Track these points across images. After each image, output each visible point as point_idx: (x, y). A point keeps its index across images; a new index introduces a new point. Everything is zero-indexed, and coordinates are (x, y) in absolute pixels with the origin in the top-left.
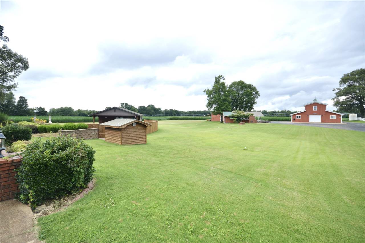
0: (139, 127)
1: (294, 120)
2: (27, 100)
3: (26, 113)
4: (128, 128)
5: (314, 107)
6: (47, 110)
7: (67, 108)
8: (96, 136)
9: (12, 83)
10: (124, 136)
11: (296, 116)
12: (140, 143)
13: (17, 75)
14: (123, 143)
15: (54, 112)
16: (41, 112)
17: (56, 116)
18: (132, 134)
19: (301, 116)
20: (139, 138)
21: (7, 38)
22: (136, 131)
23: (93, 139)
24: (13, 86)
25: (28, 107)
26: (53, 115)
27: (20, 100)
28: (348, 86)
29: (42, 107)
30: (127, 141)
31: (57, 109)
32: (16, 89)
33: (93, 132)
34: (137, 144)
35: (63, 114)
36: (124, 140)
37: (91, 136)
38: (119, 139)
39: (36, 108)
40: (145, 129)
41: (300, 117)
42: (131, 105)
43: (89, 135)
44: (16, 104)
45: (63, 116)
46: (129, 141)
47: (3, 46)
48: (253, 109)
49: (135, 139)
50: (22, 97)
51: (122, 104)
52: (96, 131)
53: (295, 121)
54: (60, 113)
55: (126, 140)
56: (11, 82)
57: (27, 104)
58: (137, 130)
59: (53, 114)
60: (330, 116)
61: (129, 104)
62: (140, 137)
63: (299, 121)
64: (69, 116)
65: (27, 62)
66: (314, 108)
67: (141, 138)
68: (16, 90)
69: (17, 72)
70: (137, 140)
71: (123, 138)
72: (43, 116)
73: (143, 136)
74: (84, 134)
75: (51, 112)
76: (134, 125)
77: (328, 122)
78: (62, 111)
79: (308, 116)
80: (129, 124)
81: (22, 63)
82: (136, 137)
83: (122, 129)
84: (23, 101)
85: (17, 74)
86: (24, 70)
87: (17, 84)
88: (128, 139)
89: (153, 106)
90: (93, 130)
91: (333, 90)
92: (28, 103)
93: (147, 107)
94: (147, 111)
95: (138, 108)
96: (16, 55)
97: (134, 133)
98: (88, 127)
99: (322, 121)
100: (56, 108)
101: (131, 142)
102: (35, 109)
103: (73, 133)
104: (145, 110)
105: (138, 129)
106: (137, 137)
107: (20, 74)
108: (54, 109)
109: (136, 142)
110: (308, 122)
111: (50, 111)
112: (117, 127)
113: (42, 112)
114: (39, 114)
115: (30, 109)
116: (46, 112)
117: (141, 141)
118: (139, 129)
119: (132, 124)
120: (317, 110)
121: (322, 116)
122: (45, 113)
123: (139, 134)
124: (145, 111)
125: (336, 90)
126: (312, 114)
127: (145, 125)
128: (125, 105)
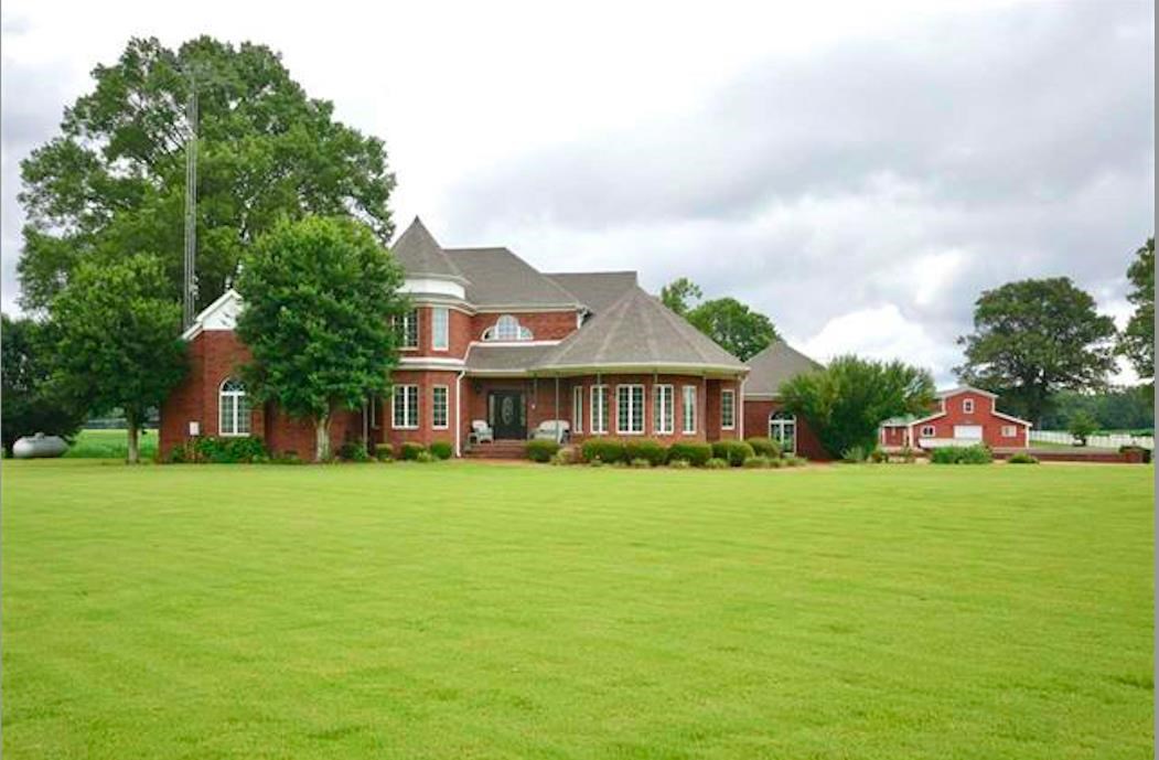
1: (918, 440)
5: (965, 404)
11: (923, 428)
19: (934, 428)
41: (931, 433)
60: (1002, 427)
66: (965, 407)
79: (952, 428)
91: (959, 342)
120: (972, 411)
121: (985, 428)
125: (967, 340)
126: (962, 423)
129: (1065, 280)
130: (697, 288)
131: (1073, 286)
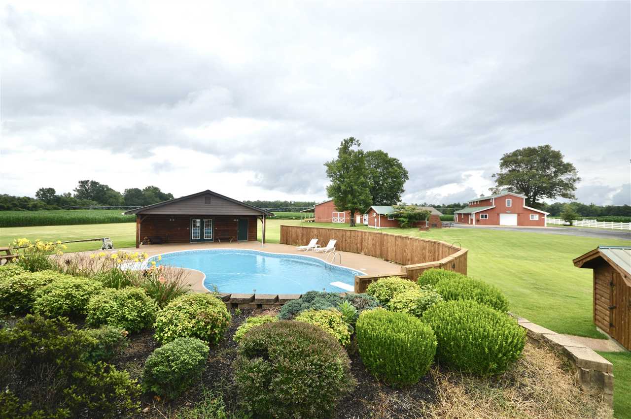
1: (478, 221)
5: (506, 201)
11: (481, 214)
19: (487, 214)
28: (510, 171)
41: (486, 217)
42: (107, 187)
48: (400, 201)
51: (82, 182)
53: (479, 223)
60: (531, 215)
61: (101, 183)
63: (485, 223)
66: (506, 203)
77: (528, 226)
79: (498, 215)
89: (156, 189)
91: (493, 176)
93: (144, 190)
94: (145, 199)
95: (122, 192)
99: (518, 224)
104: (140, 197)
110: (499, 224)
120: (511, 206)
121: (519, 215)
124: (139, 199)
126: (505, 212)
128: (90, 185)
129: (547, 146)
130: (358, 141)
131: (552, 149)
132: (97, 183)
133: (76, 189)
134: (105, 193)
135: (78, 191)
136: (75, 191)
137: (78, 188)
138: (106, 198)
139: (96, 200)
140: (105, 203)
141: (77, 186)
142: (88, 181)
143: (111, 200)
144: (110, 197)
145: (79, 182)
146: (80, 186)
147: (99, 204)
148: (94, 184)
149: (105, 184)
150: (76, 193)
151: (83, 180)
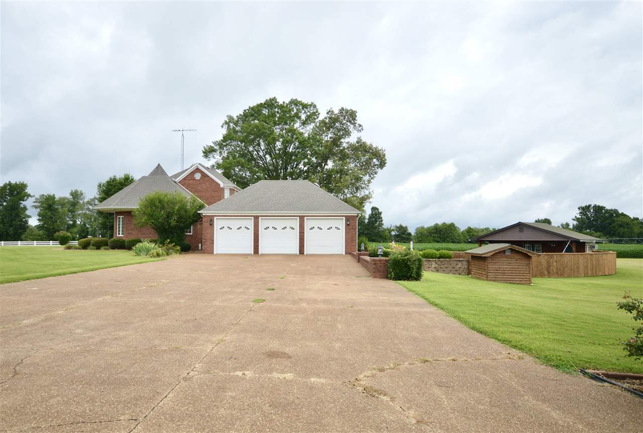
0: (517, 256)
2: (381, 212)
3: (380, 236)
4: (496, 257)
6: (412, 231)
7: (446, 225)
8: (464, 270)
9: (367, 192)
10: (490, 269)
12: (518, 282)
13: (372, 178)
14: (489, 279)
15: (422, 234)
16: (402, 235)
17: (427, 242)
18: (504, 267)
20: (517, 274)
21: (360, 126)
22: (511, 262)
23: (459, 274)
24: (367, 196)
25: (383, 227)
26: (421, 241)
27: (372, 214)
29: (404, 225)
30: (496, 276)
31: (429, 228)
32: (371, 200)
33: (460, 265)
34: (514, 283)
35: (439, 239)
36: (490, 274)
37: (456, 271)
38: (484, 273)
39: (394, 228)
40: (529, 261)
42: (616, 211)
43: (453, 268)
44: (366, 221)
45: (438, 242)
46: (499, 277)
47: (357, 140)
49: (510, 274)
50: (375, 207)
51: (583, 208)
52: (465, 263)
54: (434, 237)
55: (494, 274)
56: (365, 191)
57: (382, 221)
58: (514, 261)
59: (420, 239)
61: (608, 207)
62: (519, 272)
64: (448, 242)
65: (384, 155)
67: (520, 274)
68: (371, 202)
69: (371, 174)
70: (513, 277)
71: (489, 271)
72: (404, 242)
73: (525, 272)
74: (447, 266)
75: (418, 235)
76: (508, 253)
78: (435, 233)
80: (498, 251)
81: (377, 159)
82: (511, 272)
83: (487, 257)
84: (376, 215)
85: (372, 176)
86: (379, 169)
87: (372, 193)
88: (496, 274)
90: (460, 261)
92: (383, 218)
96: (370, 148)
97: (507, 265)
98: (453, 256)
100: (425, 227)
101: (502, 279)
102: (393, 230)
103: (433, 263)
105: (514, 259)
106: (513, 272)
107: (375, 175)
108: (423, 228)
109: (511, 279)
111: (416, 233)
112: (480, 254)
113: (404, 236)
114: (399, 239)
115: (385, 230)
116: (410, 234)
117: (521, 279)
118: (516, 260)
119: (504, 252)
122: (408, 236)
123: (516, 267)
127: (527, 254)
128: (592, 211)
132: (602, 208)
133: (576, 217)
134: (613, 221)
135: (577, 219)
136: (574, 220)
137: (578, 216)
138: (614, 227)
139: (600, 231)
140: (614, 235)
141: (576, 213)
142: (590, 206)
143: (622, 230)
144: (620, 226)
145: (579, 208)
146: (580, 213)
147: (605, 236)
148: (599, 209)
149: (613, 208)
150: (575, 223)
151: (583, 205)
